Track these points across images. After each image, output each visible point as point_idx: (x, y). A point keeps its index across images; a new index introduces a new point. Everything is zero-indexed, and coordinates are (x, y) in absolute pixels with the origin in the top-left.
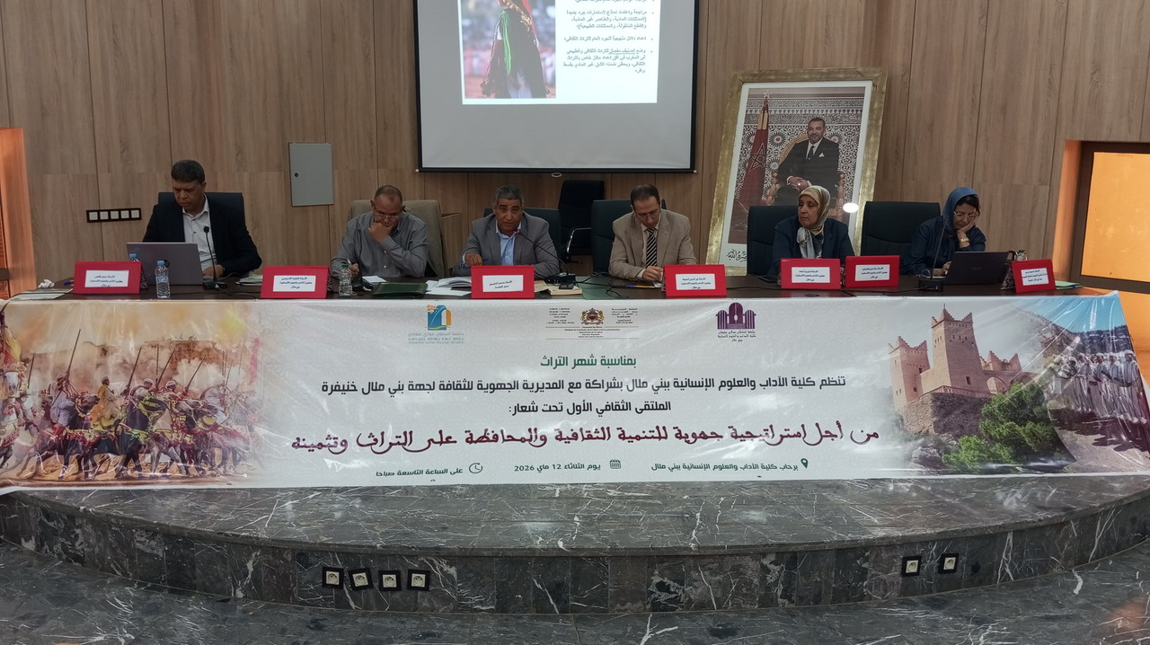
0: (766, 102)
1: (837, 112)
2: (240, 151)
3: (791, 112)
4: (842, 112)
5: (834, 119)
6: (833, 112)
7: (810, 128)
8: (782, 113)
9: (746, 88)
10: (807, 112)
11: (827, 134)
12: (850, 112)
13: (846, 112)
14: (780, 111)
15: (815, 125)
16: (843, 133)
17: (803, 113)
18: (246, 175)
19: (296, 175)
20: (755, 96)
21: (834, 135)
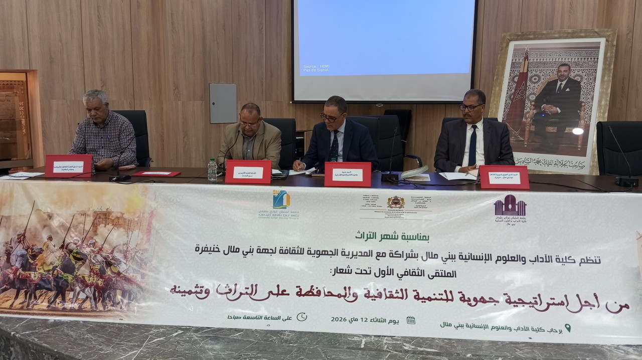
0: (527, 53)
1: (580, 60)
2: (176, 87)
3: (545, 60)
4: (583, 60)
5: (577, 64)
6: (576, 60)
7: (559, 71)
8: (538, 60)
9: (512, 45)
10: (557, 60)
11: (572, 75)
12: (589, 60)
13: (586, 60)
14: (537, 60)
15: (563, 69)
16: (584, 74)
17: (554, 60)
18: (180, 103)
19: (214, 104)
20: (519, 50)
21: (577, 75)
